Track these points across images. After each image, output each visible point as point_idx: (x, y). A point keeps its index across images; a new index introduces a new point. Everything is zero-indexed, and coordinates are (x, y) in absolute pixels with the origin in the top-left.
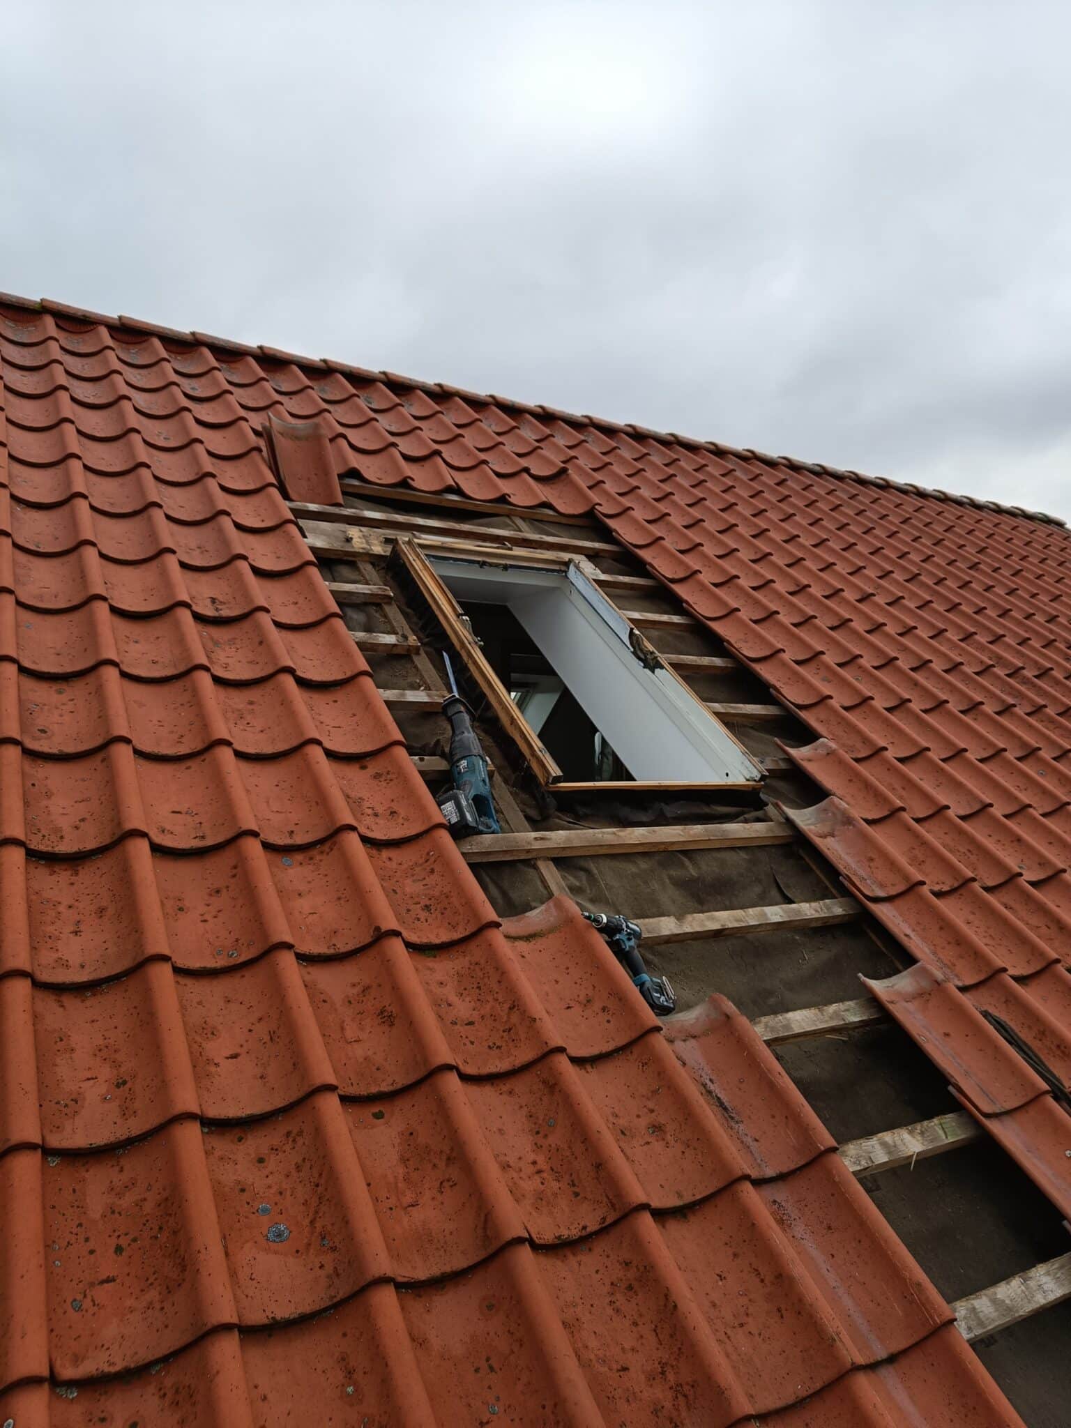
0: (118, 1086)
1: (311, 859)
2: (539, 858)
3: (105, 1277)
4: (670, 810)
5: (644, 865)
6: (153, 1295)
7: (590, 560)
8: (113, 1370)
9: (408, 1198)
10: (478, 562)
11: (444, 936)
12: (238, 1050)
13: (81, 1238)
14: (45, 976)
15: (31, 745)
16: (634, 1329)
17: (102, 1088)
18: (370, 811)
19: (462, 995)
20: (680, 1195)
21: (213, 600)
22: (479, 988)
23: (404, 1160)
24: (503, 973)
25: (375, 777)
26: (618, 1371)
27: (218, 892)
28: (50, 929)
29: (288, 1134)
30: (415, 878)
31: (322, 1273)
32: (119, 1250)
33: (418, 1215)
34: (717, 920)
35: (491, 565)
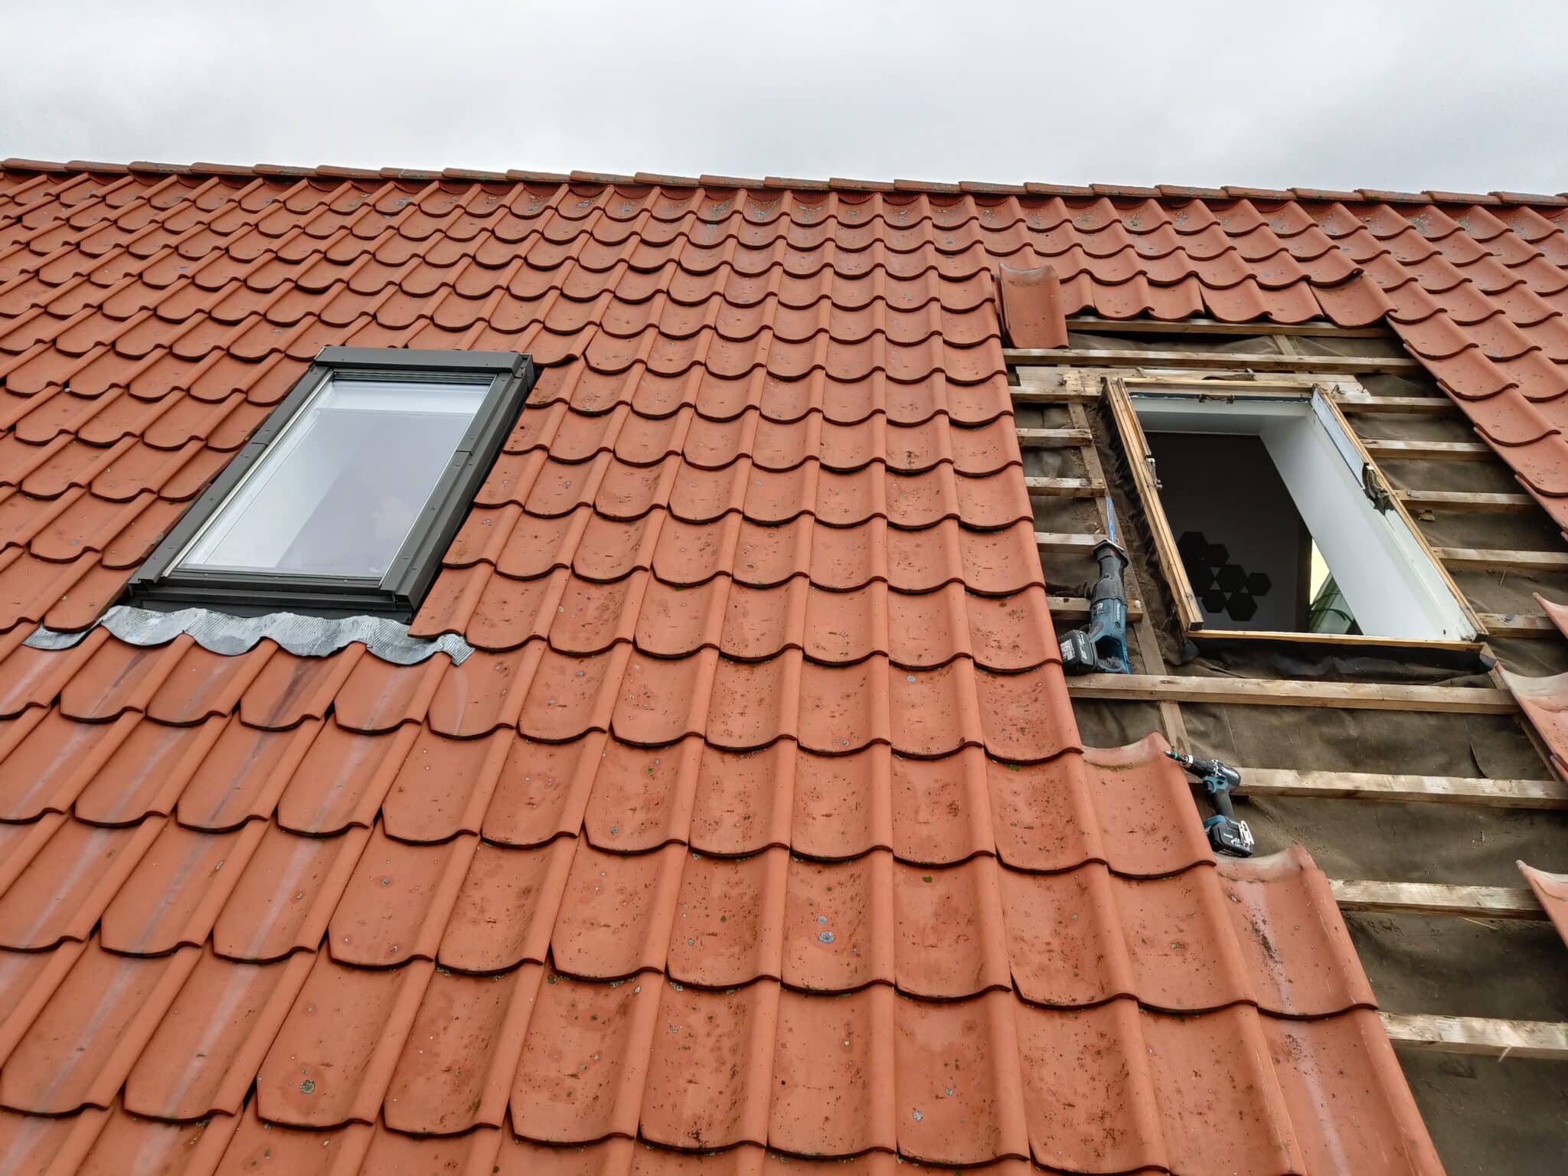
0: (745, 818)
1: (932, 679)
2: (1165, 701)
3: (711, 932)
4: (1345, 666)
5: (1289, 718)
6: (736, 950)
7: (1359, 381)
8: (704, 983)
9: (932, 940)
10: (1197, 396)
11: (1030, 755)
12: (833, 812)
13: (703, 906)
14: (714, 739)
15: (739, 576)
16: (1090, 1082)
17: (735, 818)
18: (995, 644)
19: (1030, 804)
20: (1179, 1001)
21: (910, 454)
22: (1048, 802)
23: (937, 915)
24: (1070, 792)
25: (1010, 615)
26: (1064, 1104)
27: (848, 696)
28: (726, 710)
29: (853, 875)
30: (1021, 704)
31: (848, 968)
32: (723, 919)
33: (934, 954)
34: (1352, 781)
35: (1213, 398)
